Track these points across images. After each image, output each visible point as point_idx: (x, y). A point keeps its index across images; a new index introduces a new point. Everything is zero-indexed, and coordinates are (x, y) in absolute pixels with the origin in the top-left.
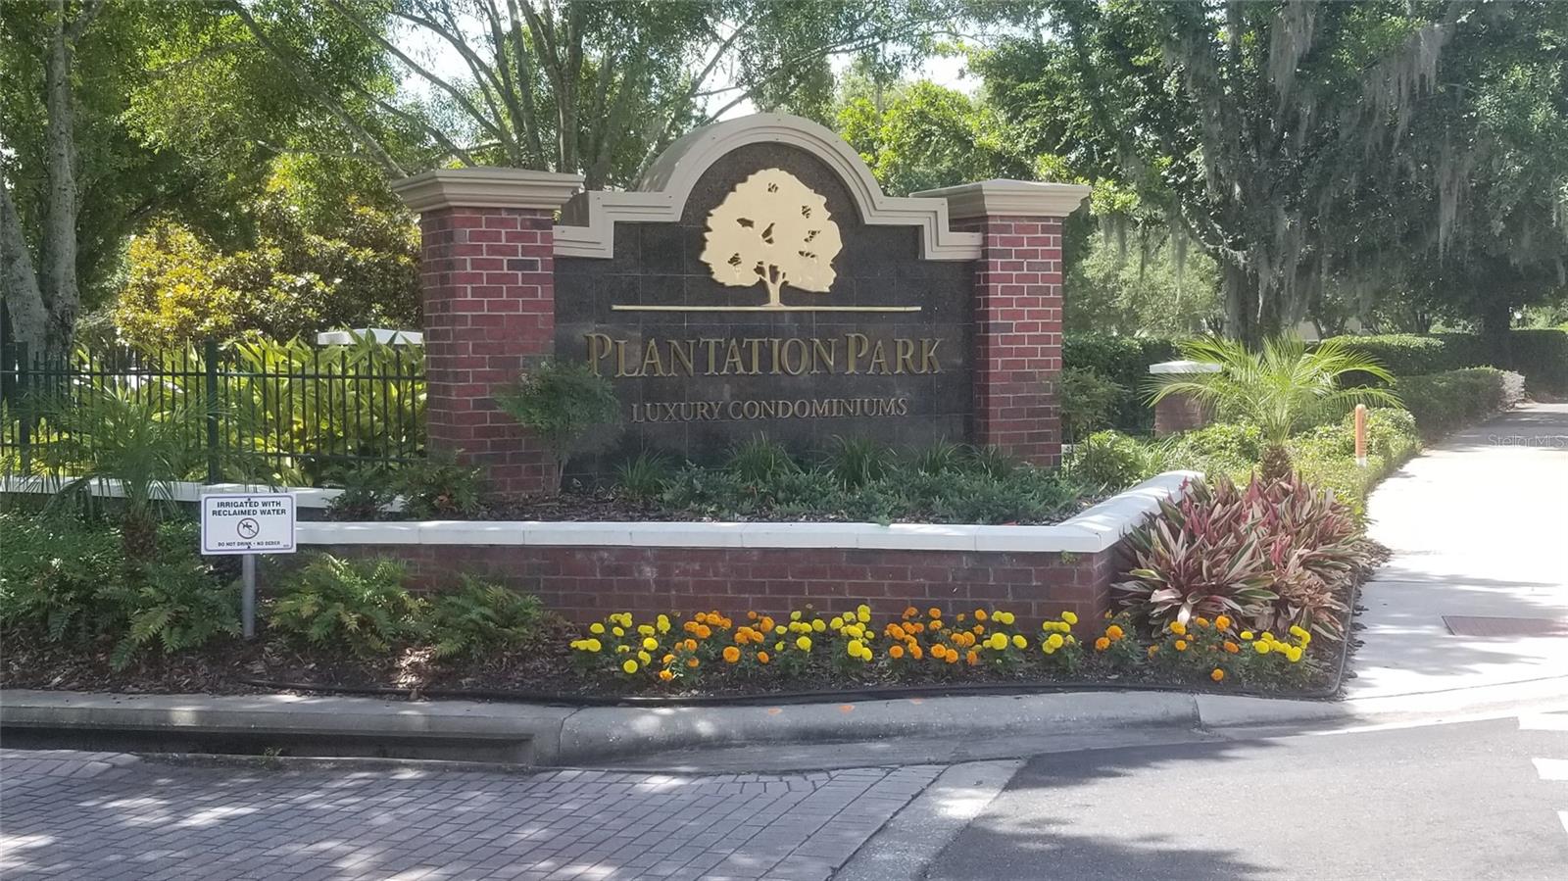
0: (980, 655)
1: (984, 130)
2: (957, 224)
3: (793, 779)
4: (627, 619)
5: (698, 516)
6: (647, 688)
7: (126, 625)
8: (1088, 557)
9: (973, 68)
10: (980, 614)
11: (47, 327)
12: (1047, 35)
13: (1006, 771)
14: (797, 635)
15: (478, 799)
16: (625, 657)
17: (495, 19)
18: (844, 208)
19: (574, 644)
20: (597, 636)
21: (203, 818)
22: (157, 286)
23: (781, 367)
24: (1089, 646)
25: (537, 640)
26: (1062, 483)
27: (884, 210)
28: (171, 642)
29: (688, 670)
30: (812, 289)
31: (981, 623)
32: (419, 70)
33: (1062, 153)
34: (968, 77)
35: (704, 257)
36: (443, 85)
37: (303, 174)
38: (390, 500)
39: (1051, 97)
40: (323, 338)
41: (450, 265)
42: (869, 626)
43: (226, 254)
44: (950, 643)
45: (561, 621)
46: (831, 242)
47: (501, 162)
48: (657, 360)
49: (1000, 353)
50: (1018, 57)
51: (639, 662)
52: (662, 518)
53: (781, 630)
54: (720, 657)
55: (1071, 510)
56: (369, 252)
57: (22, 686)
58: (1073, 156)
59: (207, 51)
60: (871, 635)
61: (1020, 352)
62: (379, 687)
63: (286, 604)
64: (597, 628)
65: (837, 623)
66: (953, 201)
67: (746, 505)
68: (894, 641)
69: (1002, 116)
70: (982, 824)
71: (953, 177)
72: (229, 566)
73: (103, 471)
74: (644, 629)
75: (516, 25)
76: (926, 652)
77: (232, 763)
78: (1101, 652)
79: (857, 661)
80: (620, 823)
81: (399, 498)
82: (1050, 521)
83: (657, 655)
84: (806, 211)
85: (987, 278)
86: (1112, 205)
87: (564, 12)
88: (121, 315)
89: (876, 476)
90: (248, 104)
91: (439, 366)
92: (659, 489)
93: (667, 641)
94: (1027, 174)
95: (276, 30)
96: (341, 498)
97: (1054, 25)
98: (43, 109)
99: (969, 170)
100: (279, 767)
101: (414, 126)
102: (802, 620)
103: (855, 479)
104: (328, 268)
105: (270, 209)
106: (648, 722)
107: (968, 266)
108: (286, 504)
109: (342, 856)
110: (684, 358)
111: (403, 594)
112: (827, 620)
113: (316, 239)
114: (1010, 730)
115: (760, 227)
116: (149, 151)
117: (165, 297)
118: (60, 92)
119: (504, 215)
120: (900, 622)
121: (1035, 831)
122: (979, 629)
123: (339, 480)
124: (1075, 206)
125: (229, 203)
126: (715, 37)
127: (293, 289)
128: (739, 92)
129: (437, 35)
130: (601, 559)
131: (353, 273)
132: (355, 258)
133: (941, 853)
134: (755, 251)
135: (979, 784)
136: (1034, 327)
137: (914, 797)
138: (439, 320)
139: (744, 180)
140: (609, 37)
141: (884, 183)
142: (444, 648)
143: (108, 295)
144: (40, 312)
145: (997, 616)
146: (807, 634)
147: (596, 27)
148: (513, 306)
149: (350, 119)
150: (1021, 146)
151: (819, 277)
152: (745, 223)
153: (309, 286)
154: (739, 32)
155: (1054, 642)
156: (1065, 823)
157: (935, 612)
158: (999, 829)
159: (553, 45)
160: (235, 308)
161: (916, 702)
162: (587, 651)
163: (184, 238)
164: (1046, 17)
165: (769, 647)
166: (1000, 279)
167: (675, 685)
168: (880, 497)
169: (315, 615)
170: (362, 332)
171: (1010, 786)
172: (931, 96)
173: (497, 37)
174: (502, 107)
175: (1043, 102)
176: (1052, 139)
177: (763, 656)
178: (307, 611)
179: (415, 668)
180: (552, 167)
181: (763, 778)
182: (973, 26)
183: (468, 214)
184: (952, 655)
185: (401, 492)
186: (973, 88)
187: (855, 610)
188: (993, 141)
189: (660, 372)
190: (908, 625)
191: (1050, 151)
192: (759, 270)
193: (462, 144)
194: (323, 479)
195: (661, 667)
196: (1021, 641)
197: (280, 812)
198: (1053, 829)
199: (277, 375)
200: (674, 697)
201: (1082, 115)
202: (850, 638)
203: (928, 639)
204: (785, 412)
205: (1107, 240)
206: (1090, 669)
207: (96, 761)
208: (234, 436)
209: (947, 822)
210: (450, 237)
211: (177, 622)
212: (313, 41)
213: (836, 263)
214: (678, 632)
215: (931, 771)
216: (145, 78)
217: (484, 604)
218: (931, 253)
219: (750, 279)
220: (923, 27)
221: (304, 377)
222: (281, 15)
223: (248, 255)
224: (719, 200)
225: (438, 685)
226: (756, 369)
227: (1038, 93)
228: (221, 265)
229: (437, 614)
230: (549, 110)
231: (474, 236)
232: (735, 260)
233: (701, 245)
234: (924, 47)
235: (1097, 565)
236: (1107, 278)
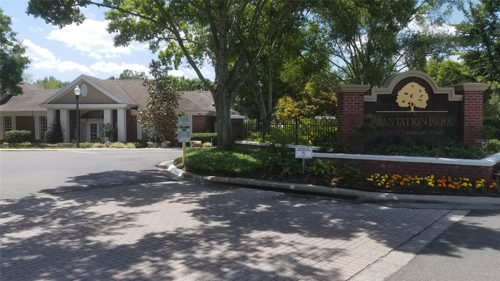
0: (460, 187)
1: (464, 71)
2: (456, 93)
3: (415, 210)
4: (378, 175)
5: (394, 155)
6: (382, 189)
7: (282, 170)
8: (488, 167)
9: (461, 57)
10: (461, 178)
11: (267, 116)
12: (480, 49)
13: (467, 212)
14: (417, 180)
15: (349, 207)
16: (378, 182)
17: (351, 54)
18: (429, 90)
19: (367, 179)
20: (372, 178)
21: (297, 206)
22: (284, 108)
23: (414, 124)
24: (488, 187)
25: (360, 178)
26: (482, 151)
27: (439, 90)
28: (290, 174)
29: (392, 186)
30: (421, 107)
31: (461, 180)
32: (336, 65)
33: (483, 76)
34: (460, 59)
35: (397, 101)
36: (340, 68)
37: (312, 86)
38: (330, 149)
39: (481, 63)
40: (316, 118)
41: (343, 104)
42: (433, 179)
43: (297, 102)
44: (453, 184)
45: (364, 175)
46: (426, 97)
47: (352, 82)
48: (386, 122)
49: (467, 121)
50: (473, 54)
51: (381, 183)
52: (386, 155)
53: (413, 179)
54: (399, 184)
55: (484, 156)
56: (324, 101)
57: (264, 180)
58: (487, 76)
59: (295, 64)
60: (434, 181)
61: (472, 121)
62: (328, 185)
63: (310, 168)
64: (372, 176)
65: (426, 178)
66: (456, 88)
67: (405, 153)
68: (439, 183)
69: (468, 68)
70: (460, 223)
71: (455, 82)
72: (300, 160)
73: (278, 142)
74: (382, 177)
75: (356, 55)
76: (447, 186)
77: (301, 196)
78: (491, 189)
79: (431, 187)
80: (378, 215)
81: (332, 149)
82: (479, 159)
83: (385, 182)
84: (420, 91)
85: (464, 105)
86: (497, 87)
87: (366, 51)
88: (278, 113)
89: (436, 148)
90: (302, 73)
91: (340, 123)
92: (386, 149)
93: (387, 180)
94: (474, 80)
95: (308, 59)
96: (320, 149)
97: (482, 47)
98: (267, 76)
99: (460, 80)
100: (310, 198)
101: (334, 75)
102: (418, 177)
103: (430, 148)
104: (316, 104)
105: (305, 93)
106: (384, 196)
107: (459, 102)
108: (310, 149)
109: (323, 215)
110: (392, 122)
111: (333, 167)
112: (424, 178)
113: (314, 99)
114: (467, 204)
115: (409, 95)
116: (284, 83)
117: (286, 110)
118: (270, 73)
119: (354, 94)
120: (441, 179)
121: (473, 225)
122: (460, 182)
123: (320, 145)
124: (487, 88)
125: (298, 92)
126: (399, 54)
127: (309, 108)
128: (404, 66)
129: (340, 58)
130: (373, 163)
131: (321, 105)
132: (321, 102)
133: (450, 228)
134: (408, 99)
135: (459, 214)
136: (476, 116)
137: (444, 216)
138: (340, 115)
139: (406, 85)
140: (375, 56)
141: (438, 84)
142: (341, 178)
143: (276, 110)
144: (266, 113)
145: (465, 179)
146: (419, 180)
147: (373, 54)
148: (355, 112)
149: (322, 75)
150: (473, 74)
151: (424, 105)
152: (406, 94)
153: (312, 108)
154: (404, 53)
155: (479, 185)
156: (480, 224)
157: (449, 177)
158: (464, 224)
159: (364, 58)
160: (298, 112)
161: (445, 196)
162: (370, 181)
163: (289, 99)
164: (480, 45)
165: (410, 183)
166: (467, 105)
167: (389, 189)
168: (437, 152)
169: (316, 170)
170: (324, 117)
171: (467, 215)
172: (451, 64)
173: (352, 57)
174: (352, 71)
175: (479, 64)
176: (481, 72)
177: (409, 184)
178: (314, 169)
179: (335, 182)
180: (362, 83)
181: (409, 209)
182: (462, 48)
183: (347, 94)
184: (454, 187)
185: (332, 148)
186: (461, 61)
187: (430, 176)
188: (466, 73)
189: (386, 125)
190: (443, 180)
191: (481, 75)
192: (409, 104)
193: (344, 79)
194: (317, 145)
195: (386, 185)
196: (470, 185)
197: (310, 206)
198: (477, 225)
199: (309, 125)
200: (389, 191)
201: (489, 67)
202: (429, 182)
203: (447, 183)
204: (414, 134)
205: (495, 95)
206: (487, 192)
207: (278, 194)
208: (300, 136)
209: (452, 222)
210: (343, 98)
211: (291, 170)
212: (315, 61)
213: (427, 102)
214: (390, 178)
215: (448, 211)
216: (284, 69)
217: (349, 170)
218: (450, 99)
219: (407, 106)
220: (449, 49)
221: (313, 125)
222: (309, 56)
223: (301, 102)
224: (400, 89)
225: (339, 185)
226: (408, 125)
227: (478, 62)
228: (296, 104)
229: (340, 171)
230: (362, 71)
231: (348, 98)
232: (403, 102)
233: (396, 98)
234: (450, 54)
235: (490, 169)
236: (496, 104)
